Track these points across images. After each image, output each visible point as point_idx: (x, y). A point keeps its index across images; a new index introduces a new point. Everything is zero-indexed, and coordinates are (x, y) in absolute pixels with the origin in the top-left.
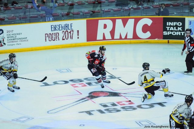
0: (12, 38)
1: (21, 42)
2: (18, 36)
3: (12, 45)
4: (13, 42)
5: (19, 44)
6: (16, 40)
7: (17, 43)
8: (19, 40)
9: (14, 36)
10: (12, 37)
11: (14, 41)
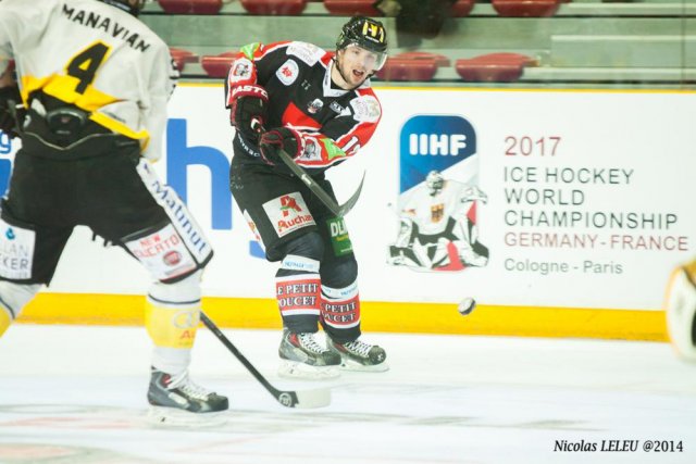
0: (549, 208)
1: (619, 254)
2: (599, 198)
3: (545, 268)
4: (551, 241)
5: (599, 269)
6: (580, 228)
7: (588, 253)
8: (605, 234)
9: (567, 190)
10: (548, 195)
11: (561, 231)
